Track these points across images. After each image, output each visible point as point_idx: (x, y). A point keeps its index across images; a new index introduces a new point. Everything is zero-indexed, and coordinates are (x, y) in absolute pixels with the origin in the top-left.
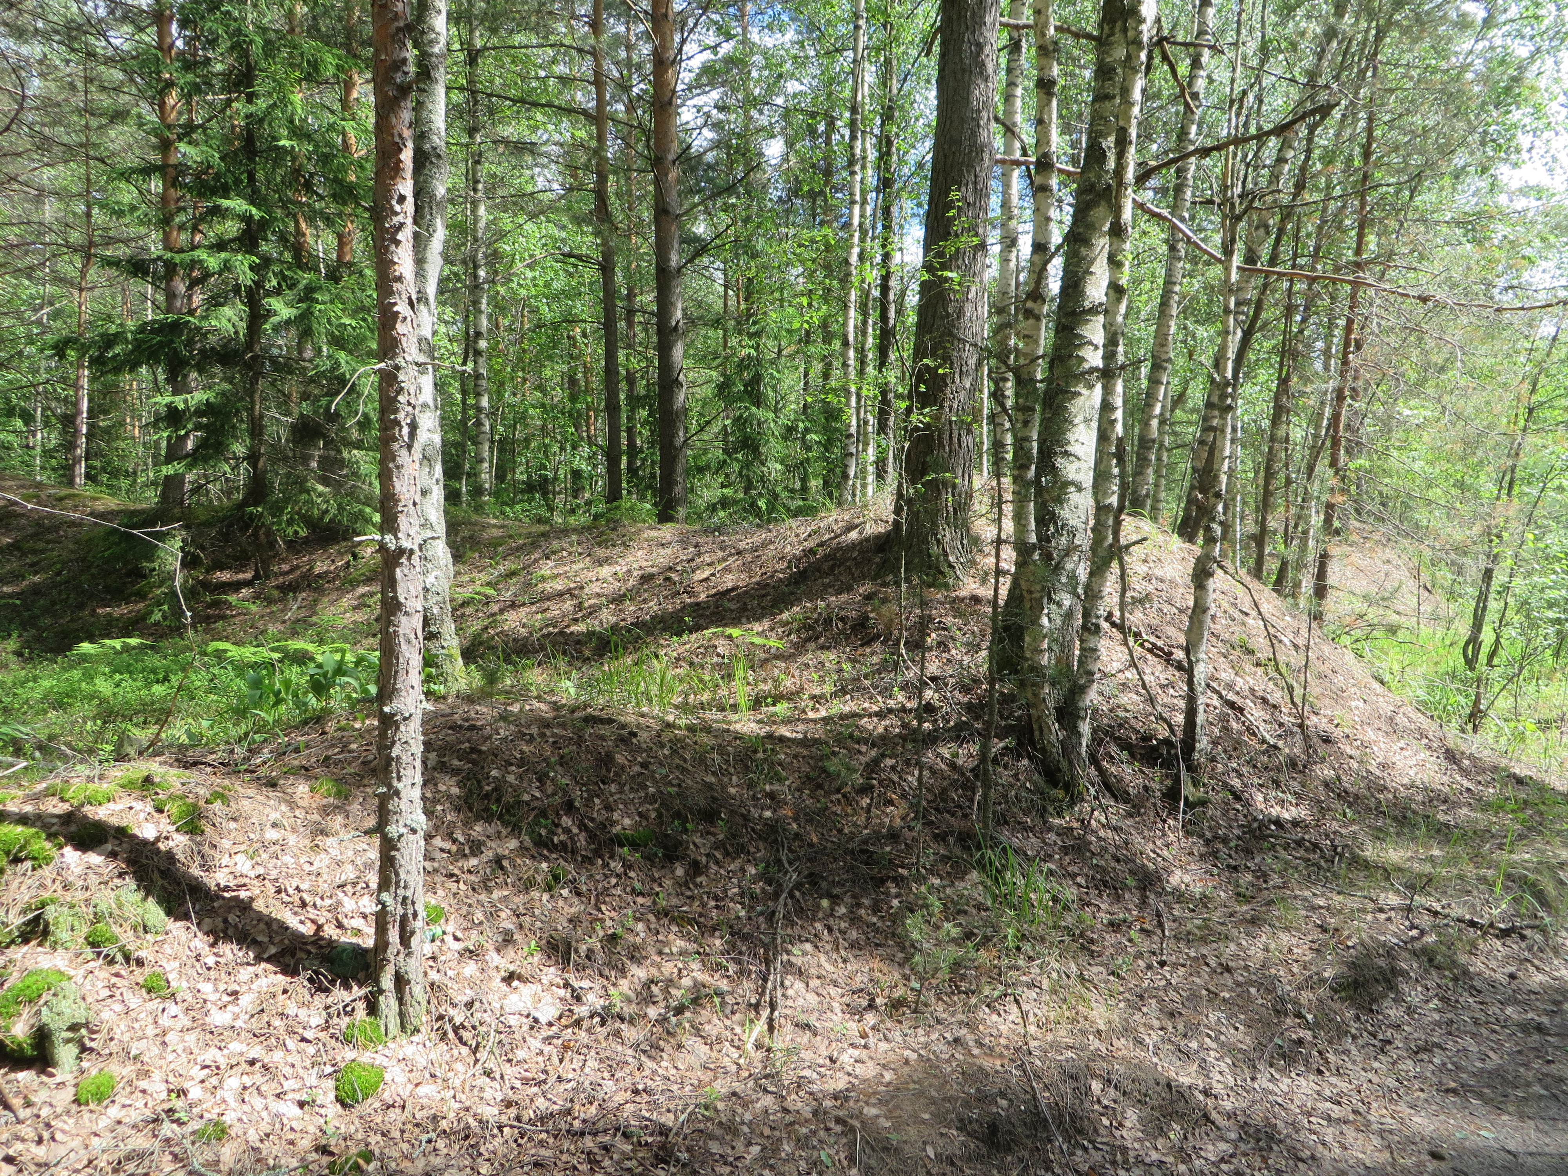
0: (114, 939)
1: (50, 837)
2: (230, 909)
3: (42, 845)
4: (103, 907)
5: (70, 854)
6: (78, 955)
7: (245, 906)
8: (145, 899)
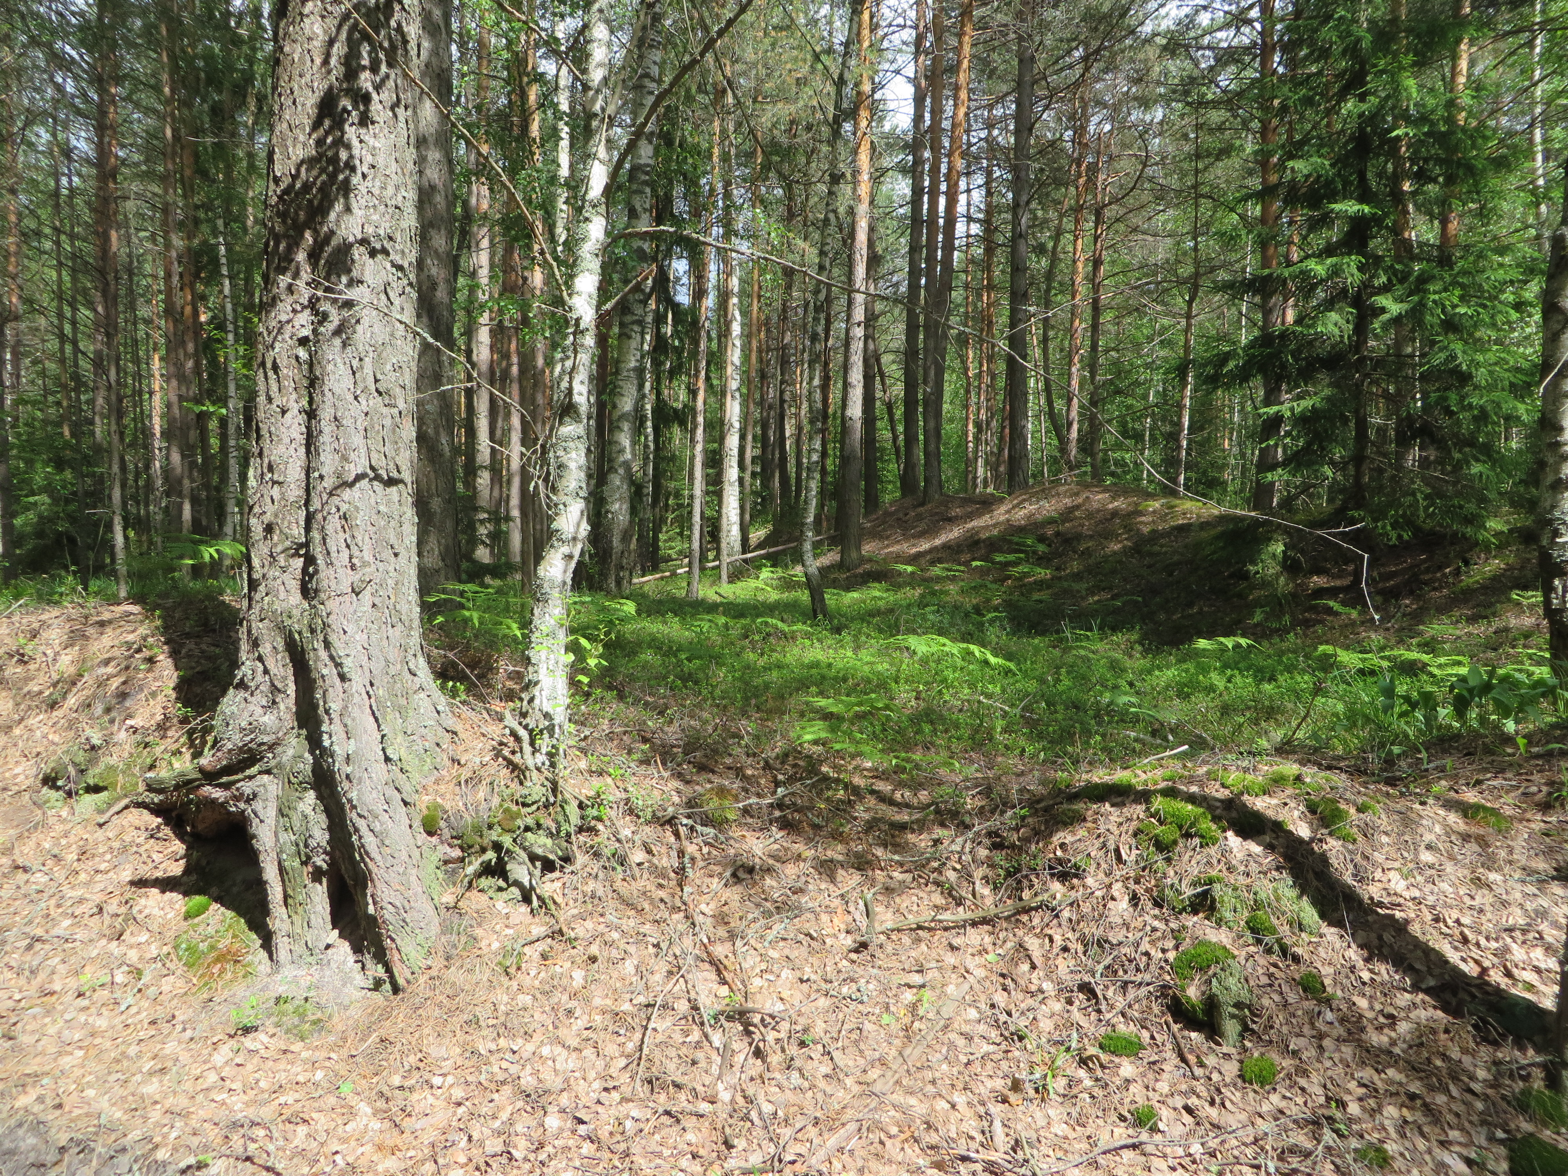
0: (1273, 930)
1: (1215, 819)
2: (1384, 927)
3: (1207, 825)
4: (1262, 895)
5: (1233, 840)
6: (1240, 937)
7: (1401, 928)
8: (1300, 897)
